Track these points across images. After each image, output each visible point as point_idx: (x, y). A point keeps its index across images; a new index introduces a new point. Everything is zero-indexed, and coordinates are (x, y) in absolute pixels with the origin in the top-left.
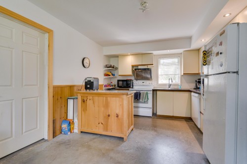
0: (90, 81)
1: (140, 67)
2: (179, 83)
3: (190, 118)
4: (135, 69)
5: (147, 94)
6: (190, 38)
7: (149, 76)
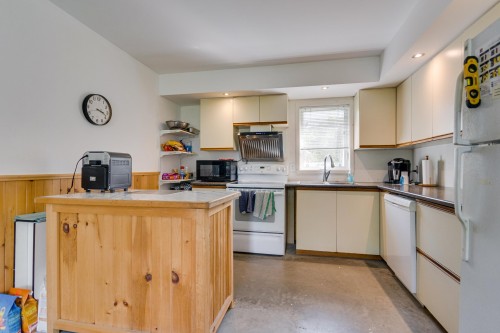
0: (99, 162)
1: (253, 129)
2: (349, 168)
3: (379, 256)
4: (243, 134)
5: (272, 197)
6: (378, 55)
7: (276, 152)
